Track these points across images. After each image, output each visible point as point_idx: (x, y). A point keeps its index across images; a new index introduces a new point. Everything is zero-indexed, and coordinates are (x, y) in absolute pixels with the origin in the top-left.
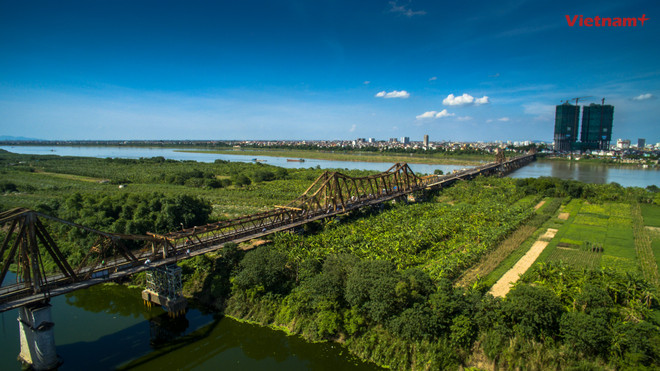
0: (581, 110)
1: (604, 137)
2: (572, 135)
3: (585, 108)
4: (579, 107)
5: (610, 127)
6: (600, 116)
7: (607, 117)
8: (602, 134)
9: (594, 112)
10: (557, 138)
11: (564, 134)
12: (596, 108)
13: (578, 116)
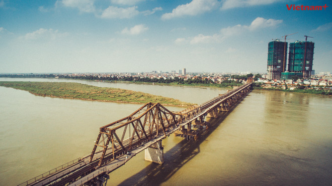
0: (289, 46)
1: (307, 68)
2: (282, 67)
3: (291, 44)
4: (287, 43)
5: (311, 60)
6: (304, 51)
7: (309, 51)
8: (305, 65)
9: (298, 48)
10: (269, 69)
11: (275, 66)
12: (300, 43)
13: (286, 51)
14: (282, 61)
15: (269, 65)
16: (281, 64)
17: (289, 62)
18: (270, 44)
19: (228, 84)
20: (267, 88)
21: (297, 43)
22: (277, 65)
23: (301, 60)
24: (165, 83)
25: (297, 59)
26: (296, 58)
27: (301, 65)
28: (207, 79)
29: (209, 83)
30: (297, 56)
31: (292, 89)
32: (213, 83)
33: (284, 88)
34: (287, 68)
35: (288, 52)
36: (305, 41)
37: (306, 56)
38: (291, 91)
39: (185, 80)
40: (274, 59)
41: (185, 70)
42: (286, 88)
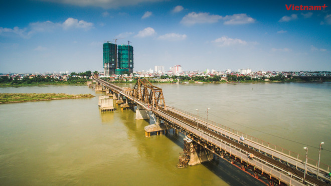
1: (131, 66)
2: (115, 65)
3: (119, 47)
4: (116, 45)
5: (133, 59)
6: (128, 52)
7: (131, 53)
8: (130, 63)
9: (124, 50)
10: (106, 67)
12: (125, 46)
14: (115, 59)
15: (105, 63)
16: (114, 62)
17: (119, 61)
18: (104, 45)
19: (77, 80)
21: (123, 46)
22: (112, 63)
23: (127, 59)
25: (124, 59)
26: (123, 57)
27: (127, 63)
29: (53, 81)
30: (124, 56)
31: (131, 80)
32: (59, 81)
33: (125, 80)
34: (118, 66)
35: (118, 52)
36: (128, 45)
37: (129, 56)
38: (131, 82)
40: (110, 58)
42: (127, 81)
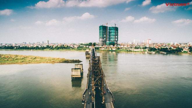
2: (106, 39)
3: (109, 28)
4: (107, 27)
5: (118, 36)
6: (115, 31)
8: (116, 38)
9: (112, 29)
10: (100, 40)
11: (103, 38)
13: (107, 31)
14: (106, 36)
15: (100, 38)
17: (109, 36)
18: (100, 27)
19: (82, 48)
20: (102, 49)
21: (112, 27)
22: (104, 38)
23: (114, 35)
24: (40, 49)
25: (112, 35)
27: (114, 38)
28: (68, 46)
29: (70, 48)
30: (112, 34)
31: (114, 49)
32: (72, 48)
34: (108, 40)
35: (108, 31)
36: (115, 26)
37: (116, 34)
38: (114, 51)
39: (53, 47)
40: (103, 35)
41: (48, 41)
42: (112, 49)
